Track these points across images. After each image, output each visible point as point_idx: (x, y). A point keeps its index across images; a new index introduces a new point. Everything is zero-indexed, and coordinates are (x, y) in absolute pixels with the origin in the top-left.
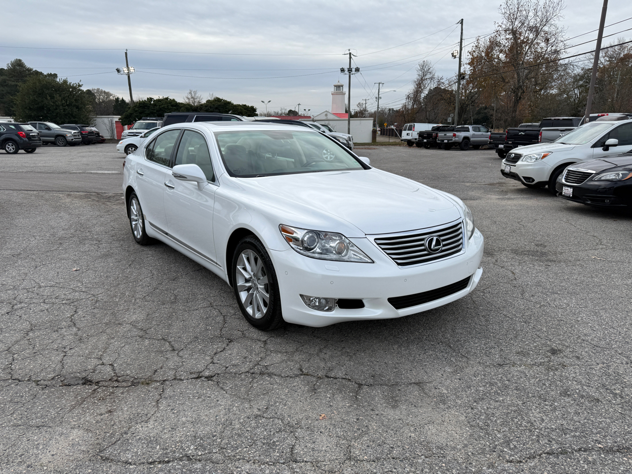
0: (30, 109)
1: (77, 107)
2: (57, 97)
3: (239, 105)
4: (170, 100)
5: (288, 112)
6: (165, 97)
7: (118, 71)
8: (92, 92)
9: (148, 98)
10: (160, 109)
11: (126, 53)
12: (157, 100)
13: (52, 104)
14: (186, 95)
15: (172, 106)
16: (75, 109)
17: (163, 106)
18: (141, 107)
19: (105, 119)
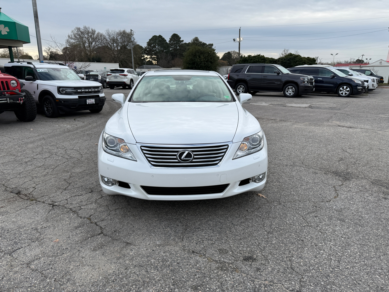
0: (189, 64)
1: (211, 62)
2: (202, 57)
3: (305, 58)
4: (261, 56)
5: (355, 61)
6: (258, 54)
7: (234, 40)
8: (231, 53)
9: (248, 56)
10: (254, 62)
11: (240, 29)
12: (253, 56)
13: (199, 60)
14: (282, 52)
15: (262, 60)
16: (210, 63)
17: (256, 60)
18: (243, 61)
19: (224, 68)
